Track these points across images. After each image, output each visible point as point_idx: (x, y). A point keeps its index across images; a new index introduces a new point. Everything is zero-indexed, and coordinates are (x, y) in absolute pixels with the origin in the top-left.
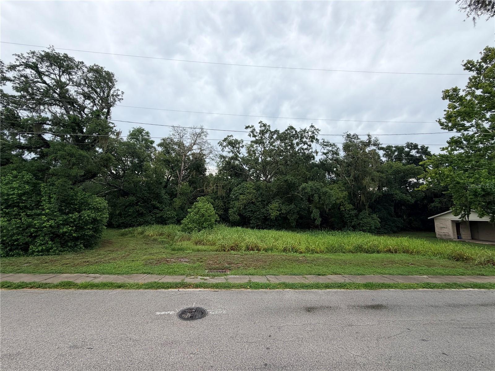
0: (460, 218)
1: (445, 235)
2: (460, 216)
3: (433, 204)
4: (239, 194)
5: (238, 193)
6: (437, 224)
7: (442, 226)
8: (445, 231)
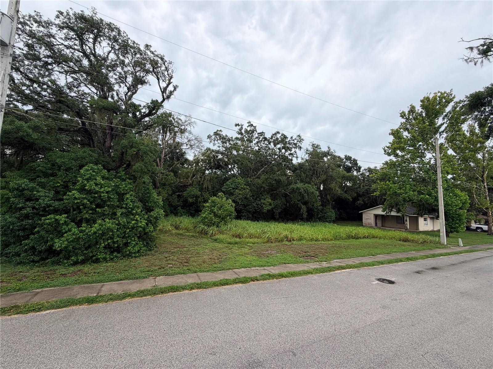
0: (386, 213)
1: (369, 224)
2: (385, 212)
3: (359, 202)
4: (231, 189)
5: (231, 187)
6: (364, 216)
7: (367, 218)
8: (369, 221)
